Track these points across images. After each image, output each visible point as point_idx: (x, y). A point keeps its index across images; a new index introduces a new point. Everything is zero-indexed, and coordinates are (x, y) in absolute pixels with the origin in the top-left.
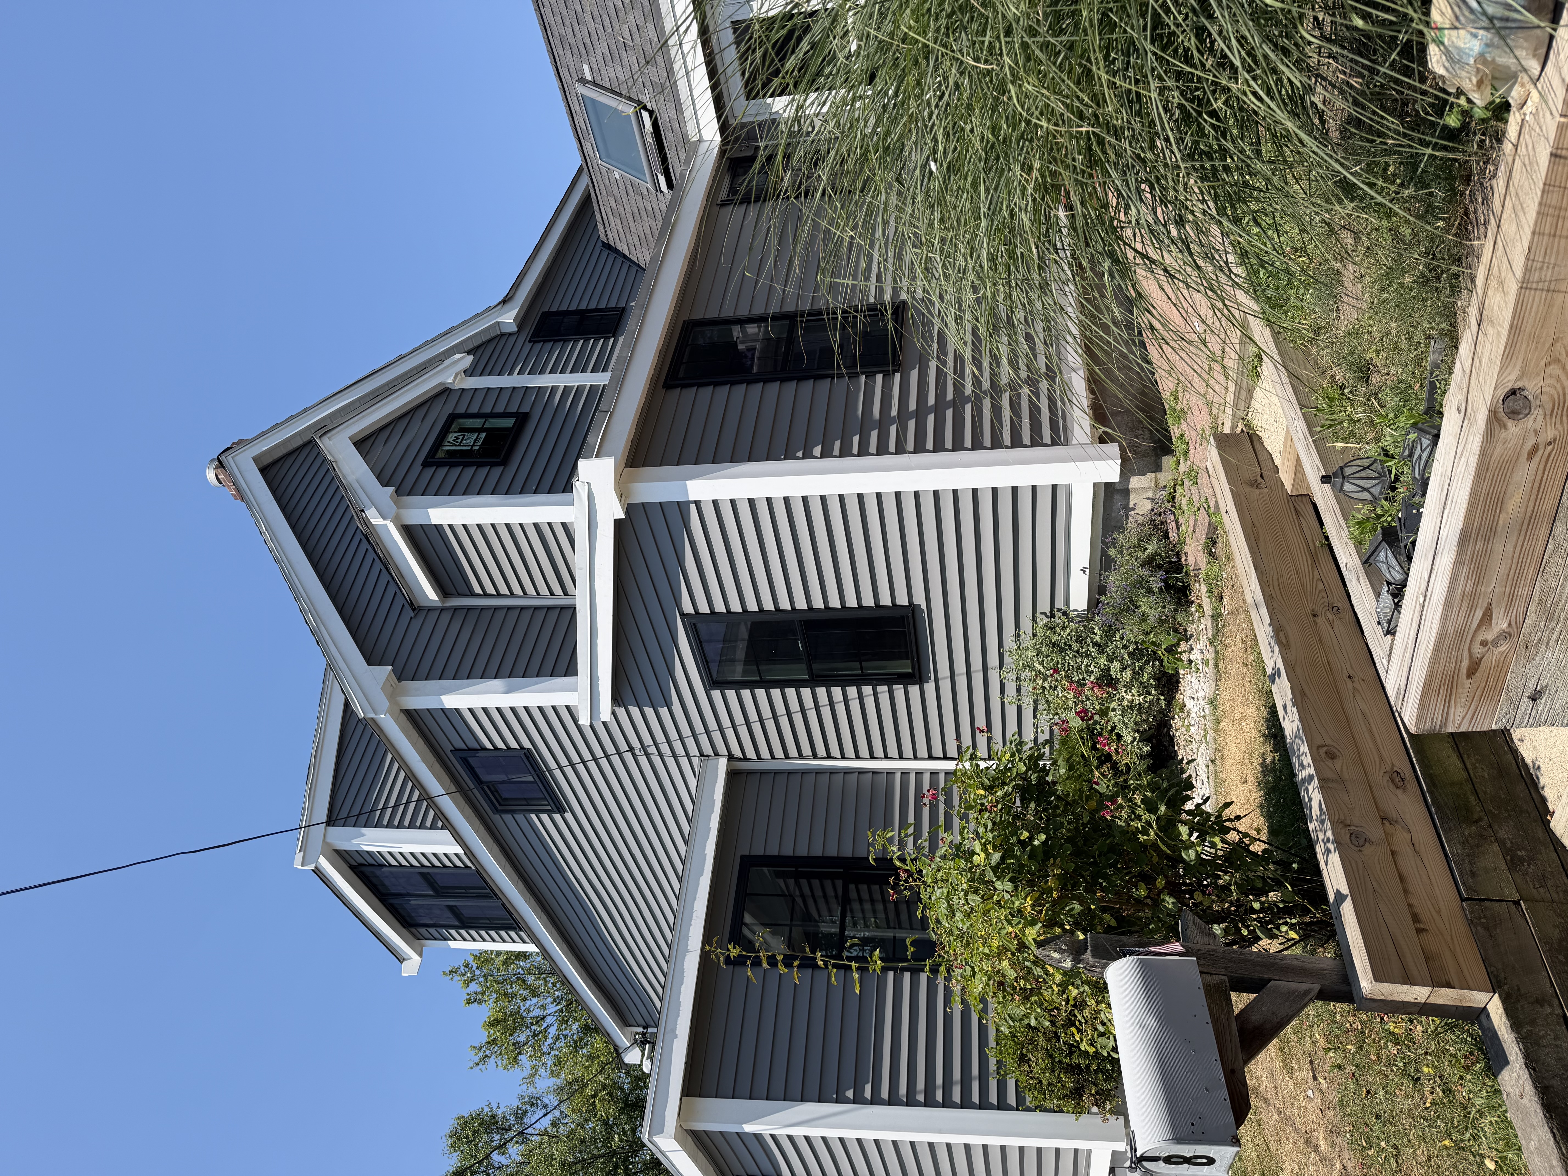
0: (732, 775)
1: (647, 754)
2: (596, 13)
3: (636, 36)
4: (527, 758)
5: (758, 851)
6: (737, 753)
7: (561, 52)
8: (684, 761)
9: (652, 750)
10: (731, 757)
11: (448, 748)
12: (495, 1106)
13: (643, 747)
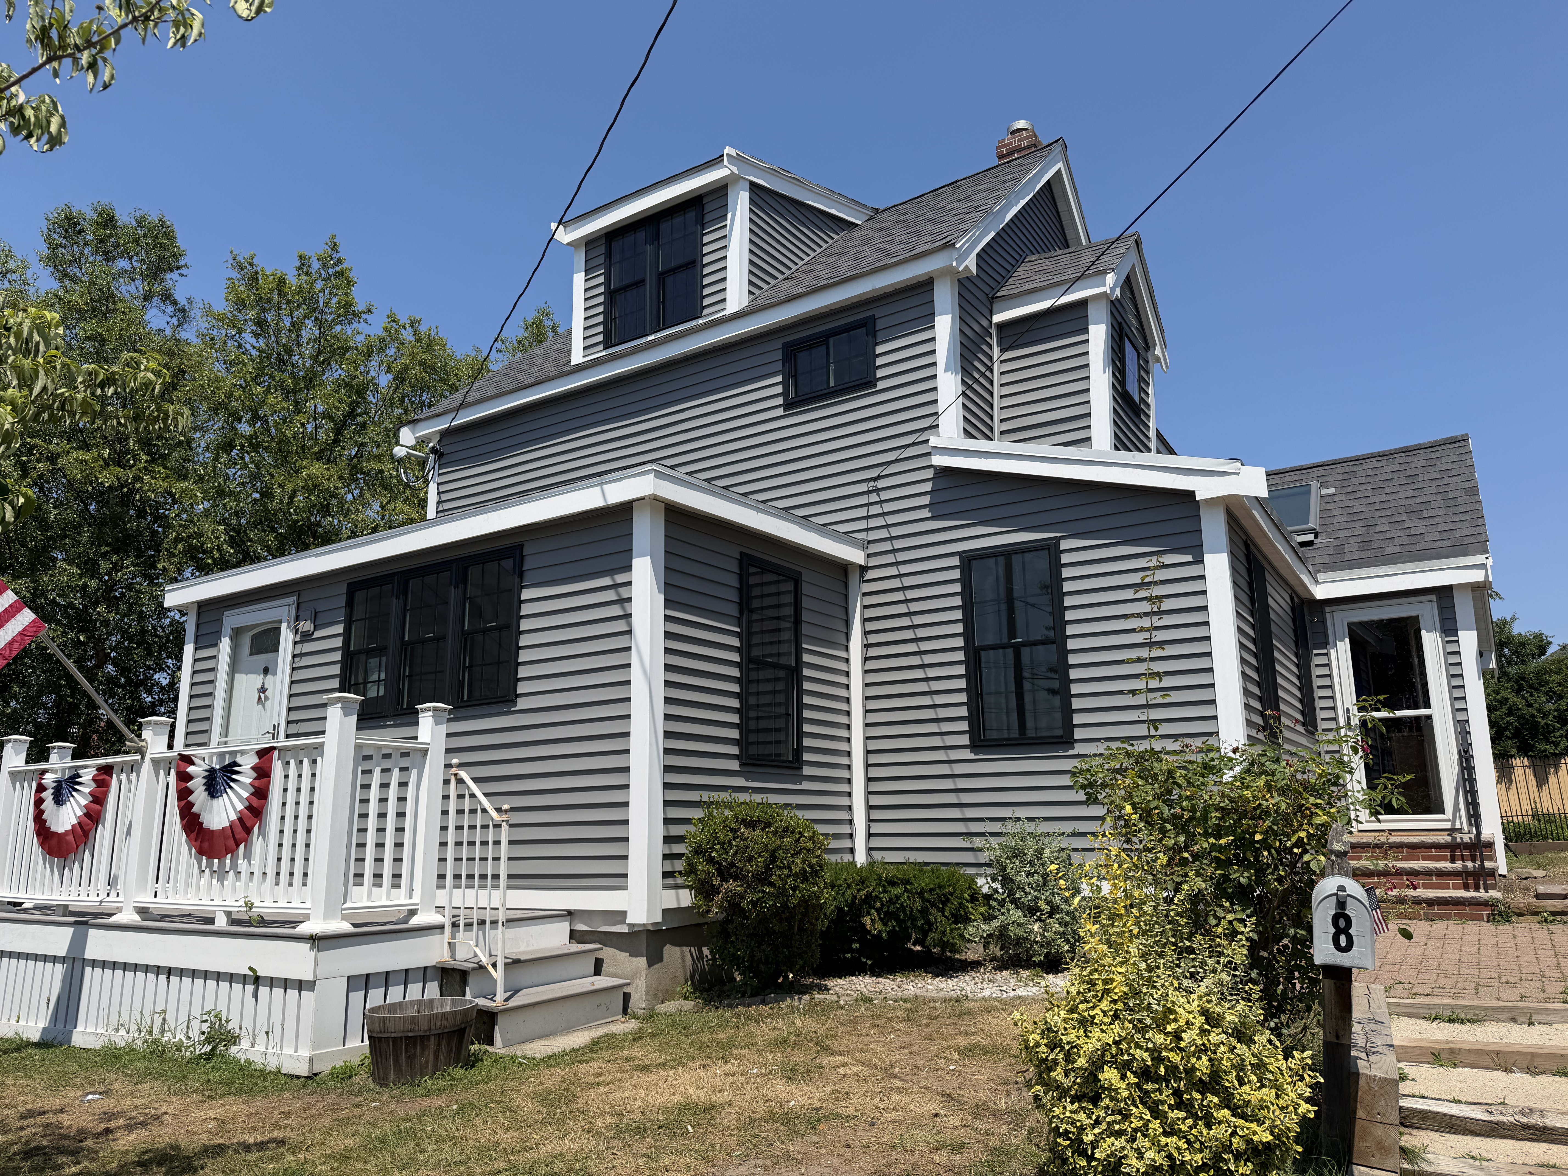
0: (842, 568)
1: (868, 492)
2: (1388, 505)
3: (1381, 536)
4: (866, 383)
5: (805, 589)
6: (870, 575)
7: (1339, 470)
8: (862, 525)
9: (874, 498)
10: (864, 569)
11: (878, 313)
12: (184, 271)
13: (877, 490)
